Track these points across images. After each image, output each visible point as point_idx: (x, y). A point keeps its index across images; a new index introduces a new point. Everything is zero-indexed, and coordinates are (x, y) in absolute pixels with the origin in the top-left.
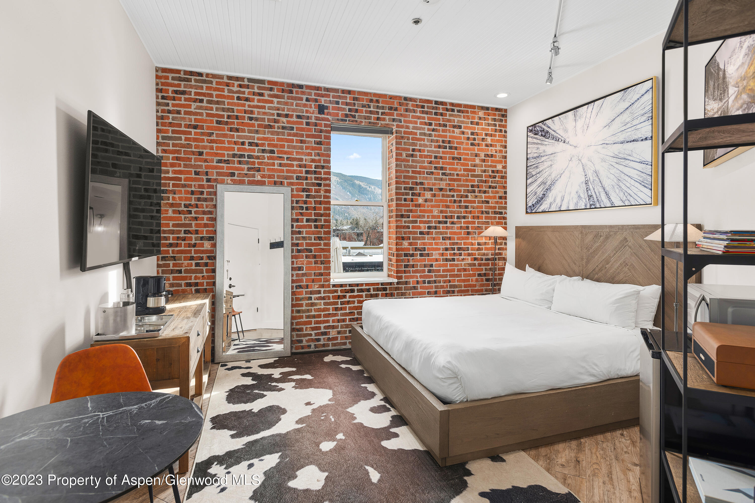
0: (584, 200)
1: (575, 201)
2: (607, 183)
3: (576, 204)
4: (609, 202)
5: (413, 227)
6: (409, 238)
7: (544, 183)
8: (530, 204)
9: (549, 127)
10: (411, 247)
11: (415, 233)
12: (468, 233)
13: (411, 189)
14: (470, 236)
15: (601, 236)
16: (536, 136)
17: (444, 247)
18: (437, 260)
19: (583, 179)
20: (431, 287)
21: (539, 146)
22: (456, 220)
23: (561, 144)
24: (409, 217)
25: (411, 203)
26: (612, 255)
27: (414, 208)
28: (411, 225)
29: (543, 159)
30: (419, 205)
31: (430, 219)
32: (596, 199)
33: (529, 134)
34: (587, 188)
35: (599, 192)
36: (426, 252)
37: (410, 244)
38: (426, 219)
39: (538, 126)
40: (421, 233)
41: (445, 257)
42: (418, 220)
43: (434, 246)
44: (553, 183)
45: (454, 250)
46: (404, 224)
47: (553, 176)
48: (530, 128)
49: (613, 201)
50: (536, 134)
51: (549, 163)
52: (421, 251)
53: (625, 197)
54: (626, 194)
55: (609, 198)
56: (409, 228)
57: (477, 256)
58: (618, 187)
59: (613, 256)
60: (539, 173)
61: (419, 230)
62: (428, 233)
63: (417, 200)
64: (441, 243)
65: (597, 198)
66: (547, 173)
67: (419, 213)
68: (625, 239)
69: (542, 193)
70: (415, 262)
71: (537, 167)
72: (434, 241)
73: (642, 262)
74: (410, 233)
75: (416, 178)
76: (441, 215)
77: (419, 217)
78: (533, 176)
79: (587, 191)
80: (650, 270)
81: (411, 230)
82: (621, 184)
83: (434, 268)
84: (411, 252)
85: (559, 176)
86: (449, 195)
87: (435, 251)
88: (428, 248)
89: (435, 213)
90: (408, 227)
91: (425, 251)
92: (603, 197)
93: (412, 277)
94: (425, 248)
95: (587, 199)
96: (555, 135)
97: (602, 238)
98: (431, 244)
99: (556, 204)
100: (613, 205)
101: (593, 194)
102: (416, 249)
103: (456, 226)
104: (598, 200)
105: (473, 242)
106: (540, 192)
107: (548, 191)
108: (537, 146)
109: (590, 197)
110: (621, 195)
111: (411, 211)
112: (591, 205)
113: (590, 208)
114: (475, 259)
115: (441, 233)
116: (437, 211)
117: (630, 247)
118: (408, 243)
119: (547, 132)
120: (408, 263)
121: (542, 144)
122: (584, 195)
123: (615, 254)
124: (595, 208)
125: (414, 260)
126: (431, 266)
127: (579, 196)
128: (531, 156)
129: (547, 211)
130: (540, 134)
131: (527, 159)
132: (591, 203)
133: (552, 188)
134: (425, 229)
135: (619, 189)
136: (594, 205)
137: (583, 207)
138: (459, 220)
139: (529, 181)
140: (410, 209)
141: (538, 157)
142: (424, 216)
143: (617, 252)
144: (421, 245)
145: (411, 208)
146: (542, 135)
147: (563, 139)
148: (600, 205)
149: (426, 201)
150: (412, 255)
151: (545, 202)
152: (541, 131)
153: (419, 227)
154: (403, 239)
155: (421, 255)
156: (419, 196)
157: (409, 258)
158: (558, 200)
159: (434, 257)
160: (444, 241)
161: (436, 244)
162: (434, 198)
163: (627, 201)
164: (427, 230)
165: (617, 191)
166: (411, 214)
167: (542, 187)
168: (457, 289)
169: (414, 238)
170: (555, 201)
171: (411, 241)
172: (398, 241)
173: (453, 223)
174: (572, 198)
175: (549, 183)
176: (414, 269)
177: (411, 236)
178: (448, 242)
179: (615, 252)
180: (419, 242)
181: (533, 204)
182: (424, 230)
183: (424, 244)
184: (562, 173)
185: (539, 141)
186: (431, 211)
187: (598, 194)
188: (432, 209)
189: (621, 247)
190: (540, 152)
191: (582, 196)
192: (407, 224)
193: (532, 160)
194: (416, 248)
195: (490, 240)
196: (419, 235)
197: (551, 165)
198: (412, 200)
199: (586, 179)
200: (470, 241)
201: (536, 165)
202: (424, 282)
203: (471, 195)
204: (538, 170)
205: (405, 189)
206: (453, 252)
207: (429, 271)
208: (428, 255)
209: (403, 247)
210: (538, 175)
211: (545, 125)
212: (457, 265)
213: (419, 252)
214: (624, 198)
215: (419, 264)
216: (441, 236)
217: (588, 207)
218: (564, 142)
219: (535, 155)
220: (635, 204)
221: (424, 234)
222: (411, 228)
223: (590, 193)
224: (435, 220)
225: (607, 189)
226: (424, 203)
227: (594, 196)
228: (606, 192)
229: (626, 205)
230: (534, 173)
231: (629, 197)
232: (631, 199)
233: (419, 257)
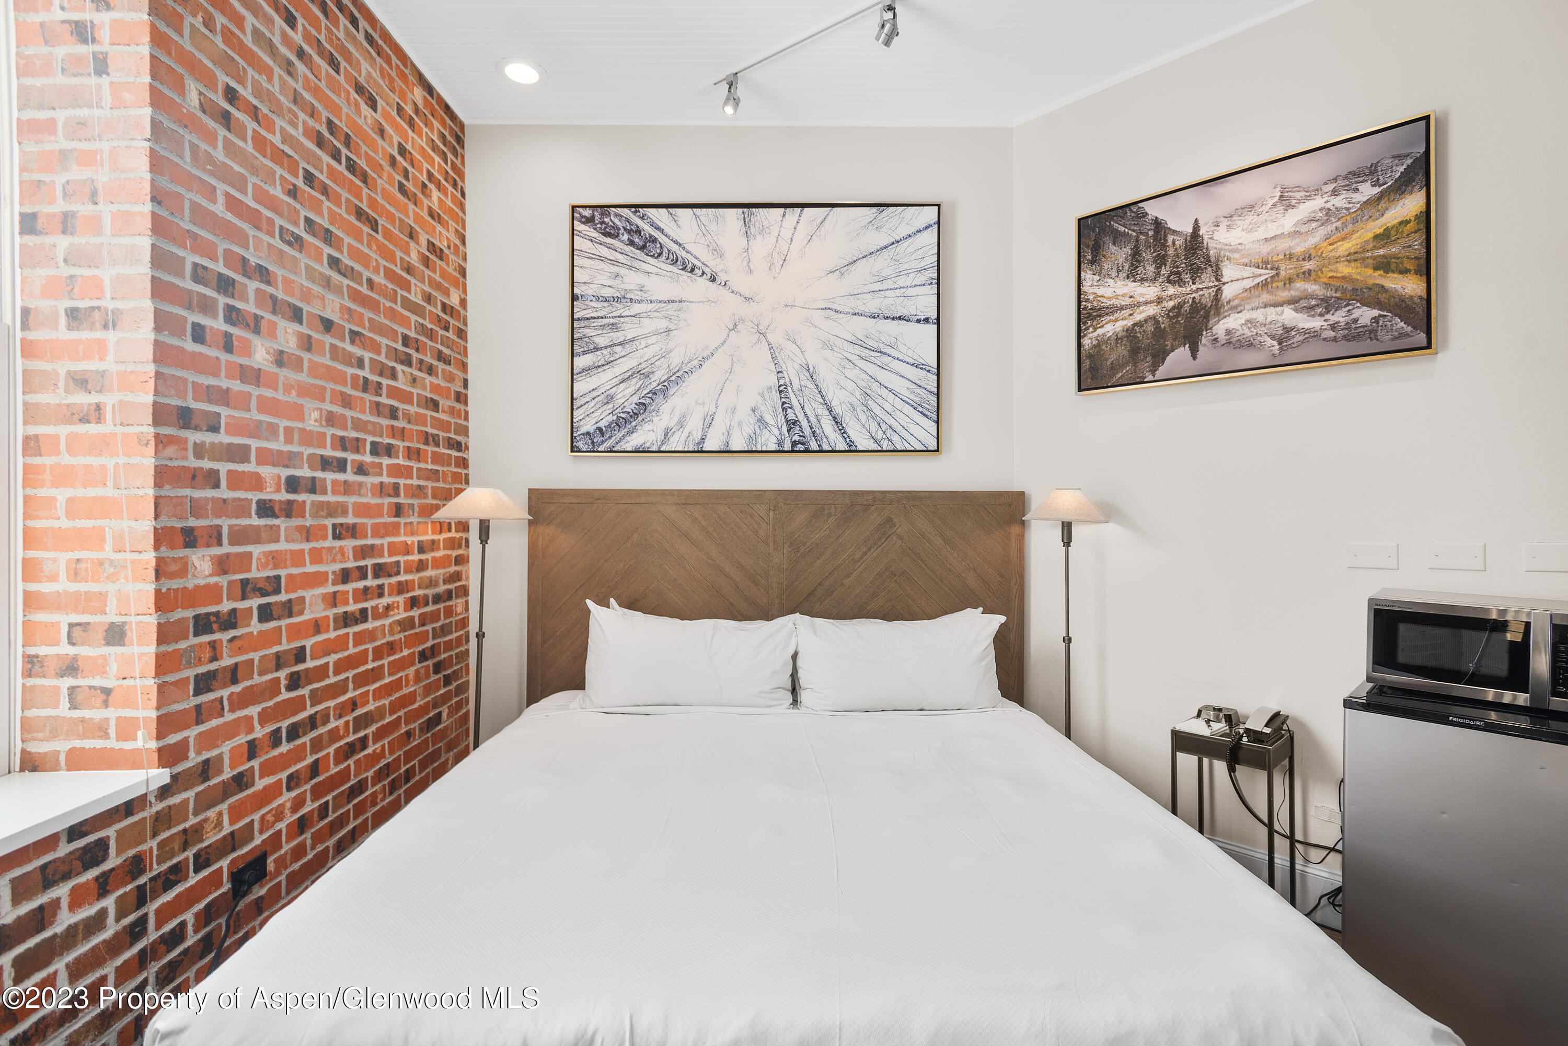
0: (776, 432)
1: (748, 430)
2: (837, 399)
3: (752, 438)
4: (841, 439)
5: (236, 480)
6: (215, 536)
7: (638, 373)
8: (587, 426)
9: (658, 228)
10: (223, 581)
11: (241, 509)
12: (398, 510)
13: (225, 285)
14: (402, 521)
15: (830, 515)
16: (609, 240)
17: (338, 567)
18: (317, 627)
19: (773, 380)
20: (298, 754)
21: (623, 271)
22: (368, 458)
23: (703, 282)
24: (215, 429)
25: (224, 357)
26: (858, 556)
27: (236, 386)
28: (224, 468)
29: (636, 308)
30: (254, 376)
31: (295, 448)
32: (807, 431)
33: (579, 226)
34: (783, 403)
35: (817, 416)
36: (283, 597)
37: (222, 565)
38: (278, 445)
39: (616, 215)
40: (265, 509)
41: (340, 610)
42: (254, 444)
43: (310, 568)
44: (675, 378)
45: (365, 577)
46: (193, 463)
47: (675, 360)
48: (587, 213)
49: (853, 438)
50: (607, 234)
51: (663, 324)
52: (264, 594)
53: (880, 432)
54: (884, 427)
55: (843, 432)
56: (217, 486)
57: (418, 592)
58: (865, 409)
59: (861, 558)
60: (621, 344)
61: (254, 496)
62: (289, 509)
63: (247, 350)
64: (330, 549)
65: (811, 428)
66: (653, 350)
67: (255, 415)
68: (889, 520)
69: (635, 399)
70: (241, 651)
71: (614, 327)
72: (307, 546)
73: (926, 565)
74: (222, 507)
75: (243, 241)
76: (330, 431)
77: (255, 430)
78: (597, 349)
79: (784, 409)
80: (942, 582)
81: (224, 493)
82: (871, 403)
83: (310, 664)
84: (226, 606)
85: (695, 363)
86: (350, 355)
87: (312, 586)
88: (290, 577)
89: (312, 422)
90: (212, 479)
91: (277, 591)
92: (828, 427)
93: (229, 731)
94: (278, 578)
95: (785, 429)
96: (682, 253)
97: (832, 519)
98: (297, 558)
99: (686, 434)
100: (853, 448)
101: (801, 417)
102: (246, 589)
103: (371, 480)
104: (814, 432)
105: (409, 540)
106: (627, 396)
107: (659, 399)
108: (615, 269)
109: (792, 424)
110: (873, 427)
111: (224, 397)
112: (794, 444)
113: (793, 451)
114: (413, 603)
115: (332, 510)
116: (316, 415)
117: (900, 537)
118: (212, 558)
119: (654, 240)
120: (213, 666)
121: (631, 267)
122: (775, 420)
123: (865, 553)
124: (807, 451)
125: (237, 644)
126: (300, 655)
127: (761, 420)
128: (590, 292)
129: (654, 448)
130: (626, 237)
131: (574, 298)
132: (796, 438)
133: (671, 391)
134: (278, 490)
135: (868, 413)
136: (803, 444)
137: (773, 447)
138: (377, 460)
139: (580, 362)
140: (219, 388)
141: (618, 300)
142: (273, 429)
143: (869, 549)
144: (265, 566)
145: (224, 383)
146: (631, 243)
147: (707, 270)
148: (819, 446)
149: (280, 359)
150: (230, 621)
151: (647, 427)
152: (629, 232)
153: (257, 482)
154: (190, 538)
155: (266, 614)
156: (257, 331)
157: (216, 636)
158: (694, 426)
159: (307, 616)
160: (338, 544)
161: (317, 556)
162: (306, 356)
163: (886, 442)
164: (284, 496)
165: (863, 418)
166: (224, 412)
167: (634, 384)
168: (373, 728)
169: (239, 536)
170: (681, 424)
171: (226, 549)
172: (165, 551)
173: (361, 469)
174: (740, 423)
175: (659, 376)
176: (237, 689)
177: (225, 523)
178: (349, 544)
179: (865, 549)
180: (256, 550)
181: (600, 429)
182: (277, 497)
183: (275, 559)
184: (705, 354)
185: (621, 258)
186: (297, 413)
187: (813, 419)
188: (300, 401)
189: (880, 538)
190: (628, 287)
191: (769, 419)
192: (206, 464)
193: (594, 304)
194: (245, 583)
195: (441, 532)
196: (255, 521)
197: (668, 331)
198: (228, 347)
199: (782, 382)
200: (402, 538)
201: (612, 321)
202: (275, 739)
203: (403, 372)
204: (619, 336)
205: (197, 279)
206: (360, 585)
207: (295, 682)
208: (289, 609)
209: (190, 583)
210: (618, 349)
211: (642, 218)
212: (371, 635)
213: (255, 603)
214: (880, 435)
215: (256, 656)
216: (329, 522)
217: (787, 446)
218: (713, 279)
219: (608, 292)
220: (903, 448)
221: (274, 516)
222: (223, 483)
223: (791, 416)
224: (311, 451)
225: (838, 410)
226: (274, 369)
227: (804, 423)
228: (834, 418)
229: (885, 449)
230: (601, 341)
231: (889, 433)
232: (896, 438)
233: (255, 627)
